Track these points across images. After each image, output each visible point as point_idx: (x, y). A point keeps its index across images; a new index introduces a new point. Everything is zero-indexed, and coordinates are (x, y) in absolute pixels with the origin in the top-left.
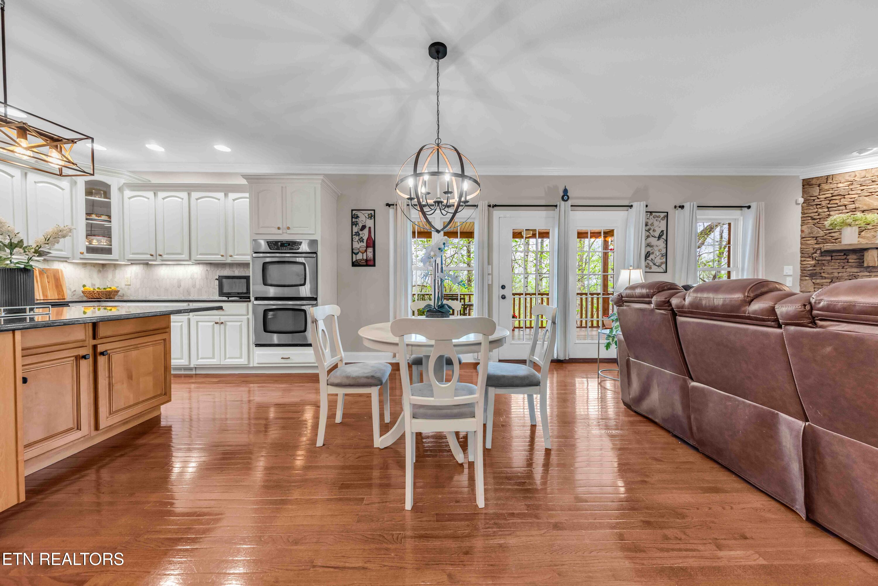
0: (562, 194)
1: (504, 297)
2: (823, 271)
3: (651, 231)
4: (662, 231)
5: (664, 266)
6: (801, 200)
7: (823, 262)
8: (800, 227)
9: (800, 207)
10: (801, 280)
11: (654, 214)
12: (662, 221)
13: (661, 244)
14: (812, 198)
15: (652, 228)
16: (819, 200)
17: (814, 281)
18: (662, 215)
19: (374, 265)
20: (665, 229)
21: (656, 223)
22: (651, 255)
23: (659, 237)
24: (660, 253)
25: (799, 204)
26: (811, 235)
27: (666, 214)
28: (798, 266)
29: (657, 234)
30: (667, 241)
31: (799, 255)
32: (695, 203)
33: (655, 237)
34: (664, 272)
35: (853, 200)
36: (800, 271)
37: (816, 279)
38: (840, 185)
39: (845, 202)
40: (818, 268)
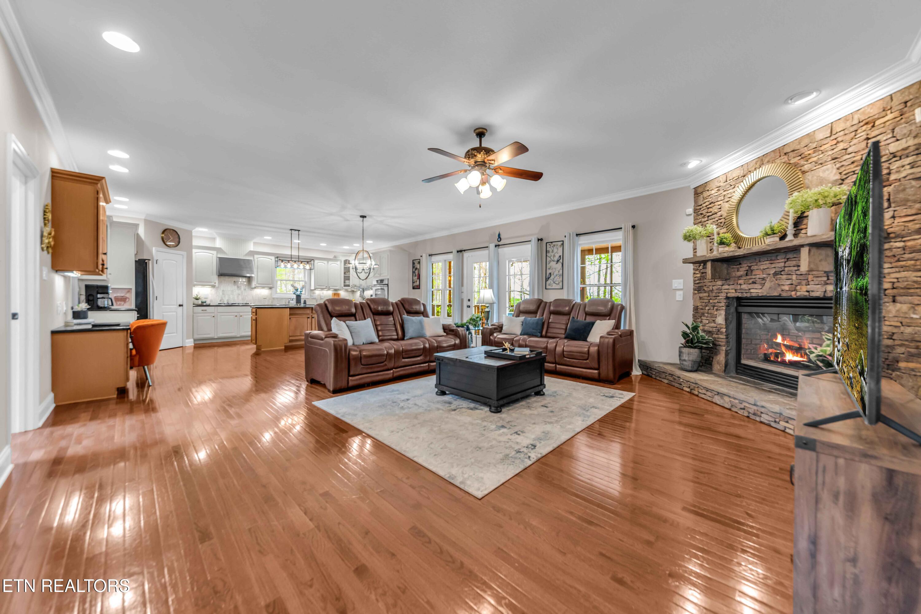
1: (469, 307)
2: (704, 284)
3: (552, 257)
4: (560, 256)
5: (561, 284)
6: (692, 211)
10: (693, 293)
11: (554, 243)
12: (559, 248)
13: (559, 266)
14: (699, 207)
15: (553, 254)
16: (703, 209)
17: (699, 294)
18: (560, 243)
19: (419, 288)
20: (562, 255)
21: (556, 250)
22: (552, 276)
23: (558, 261)
24: (558, 274)
27: (562, 242)
28: (692, 279)
30: (563, 264)
33: (555, 261)
34: (561, 289)
35: (719, 207)
36: (693, 284)
37: (701, 293)
38: (713, 192)
39: (715, 210)
40: (702, 281)
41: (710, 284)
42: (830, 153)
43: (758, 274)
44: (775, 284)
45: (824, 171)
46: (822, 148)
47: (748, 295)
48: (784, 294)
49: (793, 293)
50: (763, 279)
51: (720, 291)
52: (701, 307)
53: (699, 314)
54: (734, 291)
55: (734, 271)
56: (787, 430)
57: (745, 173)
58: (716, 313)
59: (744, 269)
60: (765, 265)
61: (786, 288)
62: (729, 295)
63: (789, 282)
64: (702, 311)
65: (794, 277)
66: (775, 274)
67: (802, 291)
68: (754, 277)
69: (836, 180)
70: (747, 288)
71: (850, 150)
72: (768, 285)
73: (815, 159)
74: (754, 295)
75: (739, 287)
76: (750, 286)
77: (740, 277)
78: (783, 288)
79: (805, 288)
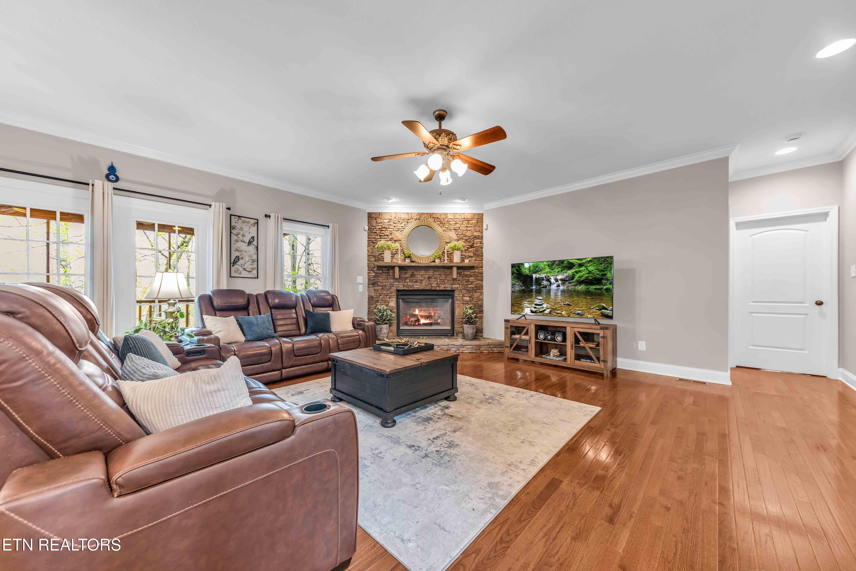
0: (106, 172)
2: (378, 281)
3: (240, 236)
4: (253, 237)
5: (255, 272)
6: (367, 228)
7: (378, 274)
8: (367, 248)
9: (366, 233)
10: (368, 287)
11: (242, 219)
12: (252, 227)
13: (251, 249)
14: (372, 227)
15: (241, 233)
16: (376, 230)
17: (374, 288)
18: (253, 221)
20: (255, 236)
21: (246, 228)
22: (240, 260)
23: (250, 243)
24: (250, 259)
25: (366, 230)
26: (372, 255)
27: (256, 221)
28: (367, 276)
29: (247, 239)
30: (257, 247)
31: (367, 268)
32: (279, 215)
33: (245, 242)
34: (255, 278)
35: (391, 232)
36: (367, 280)
37: (375, 286)
38: (385, 221)
39: (387, 233)
40: (376, 279)
41: (384, 281)
42: (453, 226)
43: (419, 277)
44: (428, 283)
45: (451, 233)
46: (450, 223)
47: (412, 289)
48: (433, 289)
49: (438, 288)
50: (422, 280)
51: (392, 285)
52: (375, 296)
53: (374, 301)
54: (402, 286)
55: (403, 274)
56: (464, 352)
57: (409, 218)
58: (388, 300)
59: (410, 273)
60: (423, 272)
61: (435, 285)
62: (398, 288)
63: (436, 282)
64: (376, 299)
65: (439, 280)
66: (429, 278)
67: (442, 287)
68: (416, 278)
69: (456, 239)
70: (412, 285)
71: (461, 228)
72: (424, 283)
73: (447, 226)
74: (416, 289)
75: (406, 284)
76: (414, 284)
77: (407, 278)
78: (433, 285)
79: (443, 286)
